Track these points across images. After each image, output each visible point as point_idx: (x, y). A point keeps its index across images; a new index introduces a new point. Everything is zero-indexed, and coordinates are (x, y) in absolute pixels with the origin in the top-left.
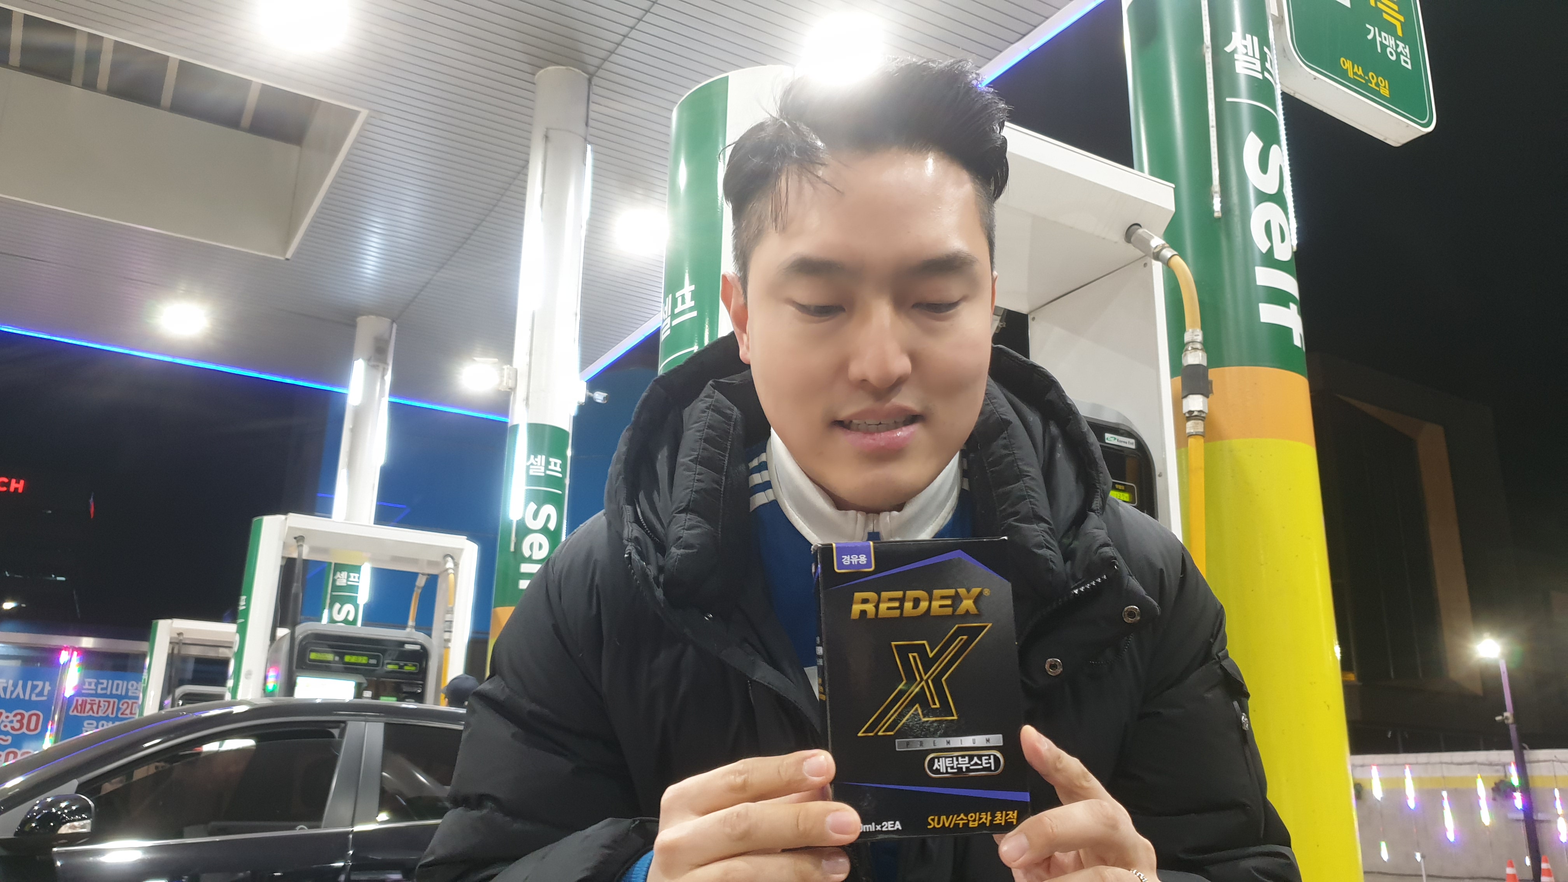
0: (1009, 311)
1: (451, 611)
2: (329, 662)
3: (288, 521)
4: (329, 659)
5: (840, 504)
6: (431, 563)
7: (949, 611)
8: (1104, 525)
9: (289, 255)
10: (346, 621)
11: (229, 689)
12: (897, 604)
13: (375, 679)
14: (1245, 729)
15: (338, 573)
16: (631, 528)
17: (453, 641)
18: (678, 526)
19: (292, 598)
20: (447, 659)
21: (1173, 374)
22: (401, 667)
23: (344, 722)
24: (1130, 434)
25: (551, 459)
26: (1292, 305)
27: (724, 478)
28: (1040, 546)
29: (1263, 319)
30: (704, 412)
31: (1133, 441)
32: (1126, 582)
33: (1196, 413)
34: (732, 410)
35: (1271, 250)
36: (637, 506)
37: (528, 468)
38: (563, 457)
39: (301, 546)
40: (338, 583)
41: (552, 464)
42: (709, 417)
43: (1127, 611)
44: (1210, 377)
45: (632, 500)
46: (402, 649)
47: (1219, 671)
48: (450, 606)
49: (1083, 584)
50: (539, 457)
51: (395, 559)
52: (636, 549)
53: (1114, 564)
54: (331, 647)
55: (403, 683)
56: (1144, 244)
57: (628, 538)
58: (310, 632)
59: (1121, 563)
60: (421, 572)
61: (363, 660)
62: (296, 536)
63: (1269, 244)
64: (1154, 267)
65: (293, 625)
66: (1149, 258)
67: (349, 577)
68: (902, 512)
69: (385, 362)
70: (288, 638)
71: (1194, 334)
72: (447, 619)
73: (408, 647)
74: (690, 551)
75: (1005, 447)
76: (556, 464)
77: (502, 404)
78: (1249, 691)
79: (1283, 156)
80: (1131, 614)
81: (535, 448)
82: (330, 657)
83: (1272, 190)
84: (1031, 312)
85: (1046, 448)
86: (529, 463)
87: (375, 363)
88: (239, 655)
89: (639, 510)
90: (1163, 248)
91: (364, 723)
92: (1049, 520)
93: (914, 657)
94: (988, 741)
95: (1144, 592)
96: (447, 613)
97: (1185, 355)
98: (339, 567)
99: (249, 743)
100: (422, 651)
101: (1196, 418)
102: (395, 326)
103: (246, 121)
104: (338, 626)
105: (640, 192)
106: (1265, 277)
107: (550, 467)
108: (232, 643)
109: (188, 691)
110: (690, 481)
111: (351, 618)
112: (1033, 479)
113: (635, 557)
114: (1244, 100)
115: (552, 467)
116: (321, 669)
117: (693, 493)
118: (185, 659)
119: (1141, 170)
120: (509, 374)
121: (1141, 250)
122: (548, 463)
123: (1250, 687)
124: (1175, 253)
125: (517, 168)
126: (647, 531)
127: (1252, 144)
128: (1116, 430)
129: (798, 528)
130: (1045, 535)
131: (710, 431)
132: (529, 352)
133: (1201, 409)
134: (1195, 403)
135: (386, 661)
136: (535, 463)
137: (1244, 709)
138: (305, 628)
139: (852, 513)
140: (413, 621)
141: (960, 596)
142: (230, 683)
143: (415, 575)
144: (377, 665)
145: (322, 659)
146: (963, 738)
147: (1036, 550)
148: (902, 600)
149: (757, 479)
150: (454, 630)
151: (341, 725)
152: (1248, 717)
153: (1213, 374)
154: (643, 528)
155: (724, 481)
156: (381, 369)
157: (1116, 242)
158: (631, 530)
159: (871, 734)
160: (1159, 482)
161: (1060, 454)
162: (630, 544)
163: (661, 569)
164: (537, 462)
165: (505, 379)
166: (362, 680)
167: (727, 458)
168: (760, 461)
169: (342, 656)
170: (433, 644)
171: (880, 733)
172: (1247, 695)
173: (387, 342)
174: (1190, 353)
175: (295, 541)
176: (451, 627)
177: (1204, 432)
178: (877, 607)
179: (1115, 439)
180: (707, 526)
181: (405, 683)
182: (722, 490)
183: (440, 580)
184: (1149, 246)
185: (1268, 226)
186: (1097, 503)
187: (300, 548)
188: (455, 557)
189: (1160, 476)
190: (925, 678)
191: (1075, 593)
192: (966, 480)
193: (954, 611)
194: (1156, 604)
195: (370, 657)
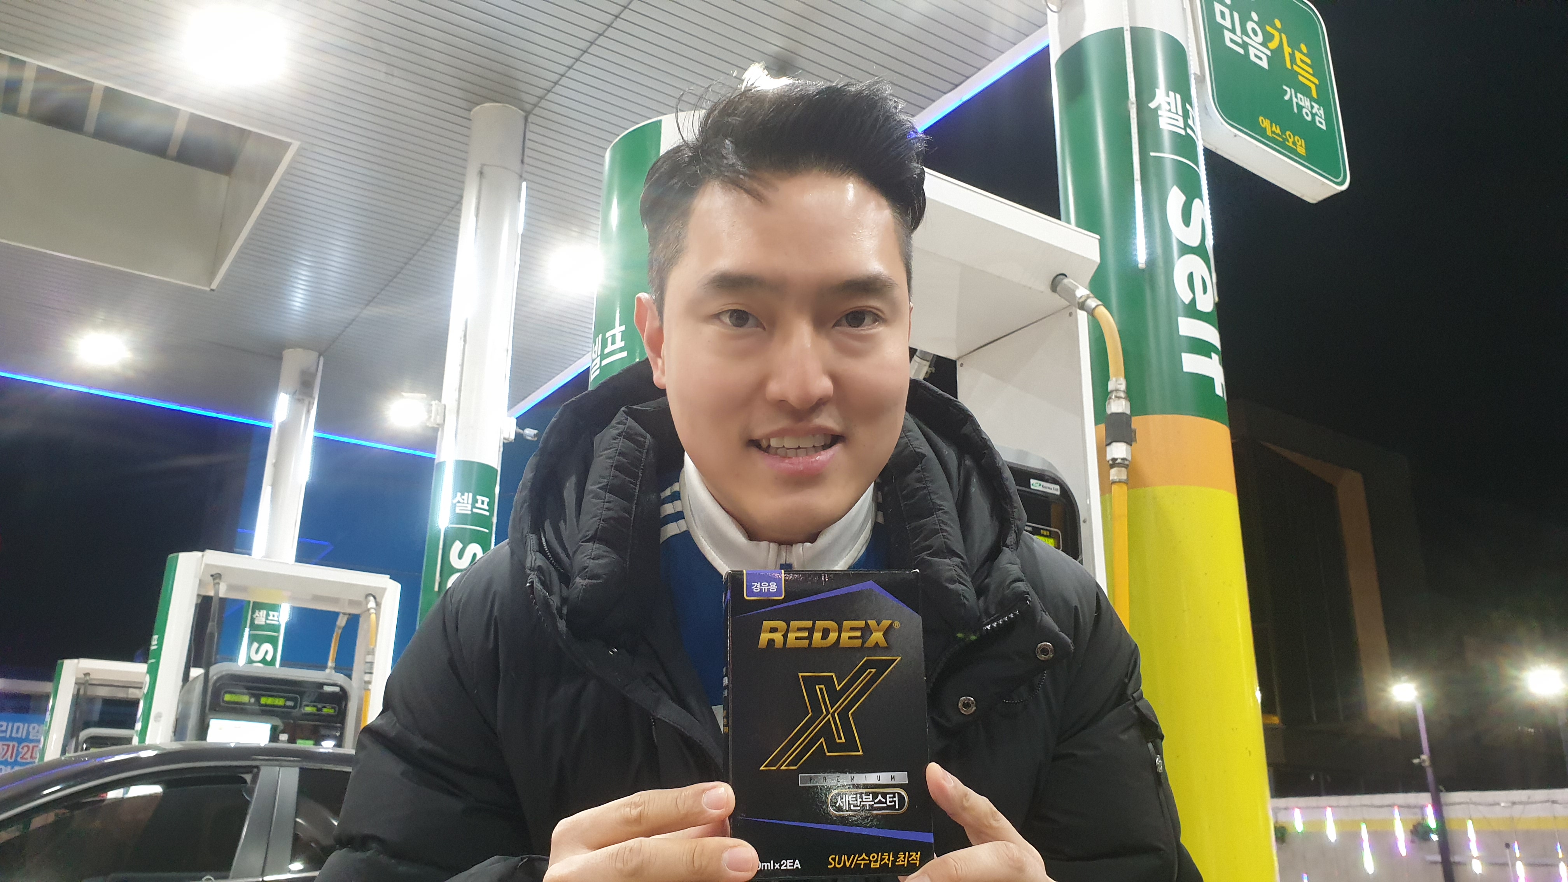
0: (938, 357)
1: (372, 652)
2: (244, 704)
3: (204, 558)
4: (243, 701)
5: (752, 535)
6: (352, 603)
7: (858, 642)
8: (1018, 561)
9: (214, 286)
10: (263, 661)
11: (137, 731)
12: (806, 634)
13: (292, 721)
14: (1160, 771)
15: (257, 612)
16: (534, 557)
17: (373, 683)
18: (583, 555)
19: (207, 637)
20: (367, 702)
21: (1097, 423)
22: (319, 710)
23: (257, 767)
24: (1055, 481)
25: (478, 497)
26: (1213, 355)
27: (634, 507)
28: (952, 581)
29: (1186, 369)
30: (615, 439)
31: (1058, 487)
32: (1039, 618)
33: (1119, 461)
34: (645, 438)
35: (1193, 300)
36: (542, 535)
37: (454, 506)
38: (491, 496)
39: (219, 584)
40: (256, 622)
41: (480, 502)
42: (620, 444)
43: (1040, 647)
44: (1133, 426)
45: (537, 528)
46: (321, 691)
47: (1135, 713)
48: (372, 647)
49: (997, 619)
50: (466, 494)
51: (317, 598)
52: (539, 578)
53: (1027, 599)
54: (248, 688)
55: (320, 725)
56: (1069, 294)
57: (531, 567)
58: (224, 673)
59: (1034, 599)
60: (342, 611)
61: (280, 702)
62: (213, 573)
63: (1191, 296)
64: (1079, 317)
65: (207, 667)
66: (1074, 308)
67: (268, 615)
68: (815, 543)
69: (311, 396)
70: (202, 679)
71: (1117, 383)
72: (368, 660)
73: (327, 689)
74: (595, 581)
75: (919, 480)
76: (483, 502)
77: (430, 441)
78: (1164, 733)
79: (1204, 210)
80: (1045, 651)
81: (463, 486)
82: (245, 699)
83: (1195, 242)
84: (959, 358)
85: (962, 480)
86: (455, 501)
87: (301, 397)
88: (150, 697)
89: (543, 539)
90: (1088, 297)
91: (278, 768)
92: (962, 555)
93: (821, 690)
94: (893, 778)
95: (1057, 629)
96: (368, 655)
97: (1109, 403)
98: (258, 606)
99: (156, 789)
100: (341, 693)
101: (1120, 465)
102: (322, 359)
103: (173, 150)
104: (255, 666)
105: (576, 230)
106: (1188, 327)
107: (477, 505)
108: (142, 683)
109: (92, 735)
110: (598, 509)
111: (269, 658)
112: (946, 513)
113: (538, 585)
114: (1168, 155)
115: (479, 505)
116: (237, 711)
117: (602, 522)
118: (91, 700)
119: (1068, 222)
120: (437, 410)
121: (1066, 300)
122: (475, 501)
123: (1164, 730)
124: (1100, 303)
125: (451, 204)
126: (552, 561)
127: (1175, 198)
128: (1041, 476)
129: (710, 559)
130: (957, 569)
131: (621, 458)
132: (458, 387)
133: (1125, 456)
134: (1119, 450)
135: (305, 703)
136: (462, 501)
137: (1159, 751)
138: (218, 669)
139: (764, 544)
140: (332, 662)
141: (870, 628)
142: (138, 726)
143: (336, 615)
144: (294, 707)
145: (236, 700)
146: (868, 775)
147: (947, 585)
148: (811, 631)
149: (669, 509)
150: (375, 671)
151: (254, 771)
152: (1162, 759)
153: (1137, 422)
154: (548, 559)
155: (634, 510)
156: (307, 403)
157: (1042, 292)
158: (534, 559)
159: (775, 768)
160: (1083, 528)
161: (975, 489)
162: (533, 573)
163: (564, 600)
164: (463, 499)
165: (433, 415)
166: (278, 722)
167: (638, 486)
168: (673, 491)
169: (258, 698)
170: (353, 687)
171: (783, 768)
172: (1162, 737)
173: (314, 375)
174: (1114, 401)
175: (211, 579)
176: (372, 668)
177: (1127, 480)
178: (785, 636)
179: (1040, 485)
180: (614, 556)
181: (324, 726)
182: (632, 519)
183: (361, 620)
184: (1075, 296)
185: (1191, 276)
186: (1011, 539)
187: (217, 586)
188: (377, 597)
189: (1084, 521)
190: (831, 711)
191: (987, 629)
192: (880, 514)
193: (863, 643)
194: (1070, 641)
195: (288, 699)
